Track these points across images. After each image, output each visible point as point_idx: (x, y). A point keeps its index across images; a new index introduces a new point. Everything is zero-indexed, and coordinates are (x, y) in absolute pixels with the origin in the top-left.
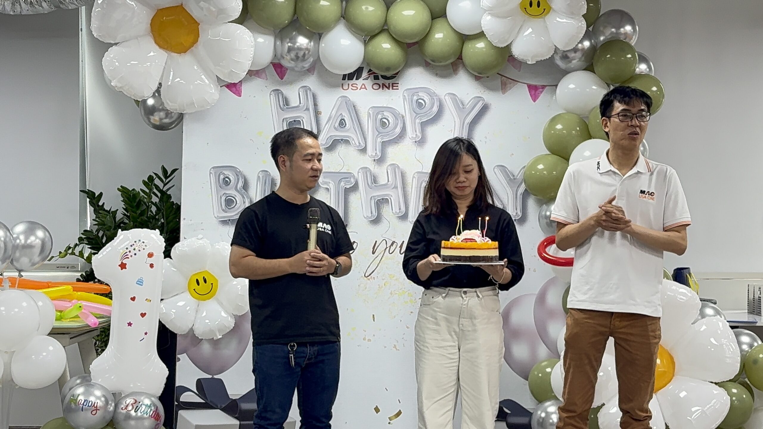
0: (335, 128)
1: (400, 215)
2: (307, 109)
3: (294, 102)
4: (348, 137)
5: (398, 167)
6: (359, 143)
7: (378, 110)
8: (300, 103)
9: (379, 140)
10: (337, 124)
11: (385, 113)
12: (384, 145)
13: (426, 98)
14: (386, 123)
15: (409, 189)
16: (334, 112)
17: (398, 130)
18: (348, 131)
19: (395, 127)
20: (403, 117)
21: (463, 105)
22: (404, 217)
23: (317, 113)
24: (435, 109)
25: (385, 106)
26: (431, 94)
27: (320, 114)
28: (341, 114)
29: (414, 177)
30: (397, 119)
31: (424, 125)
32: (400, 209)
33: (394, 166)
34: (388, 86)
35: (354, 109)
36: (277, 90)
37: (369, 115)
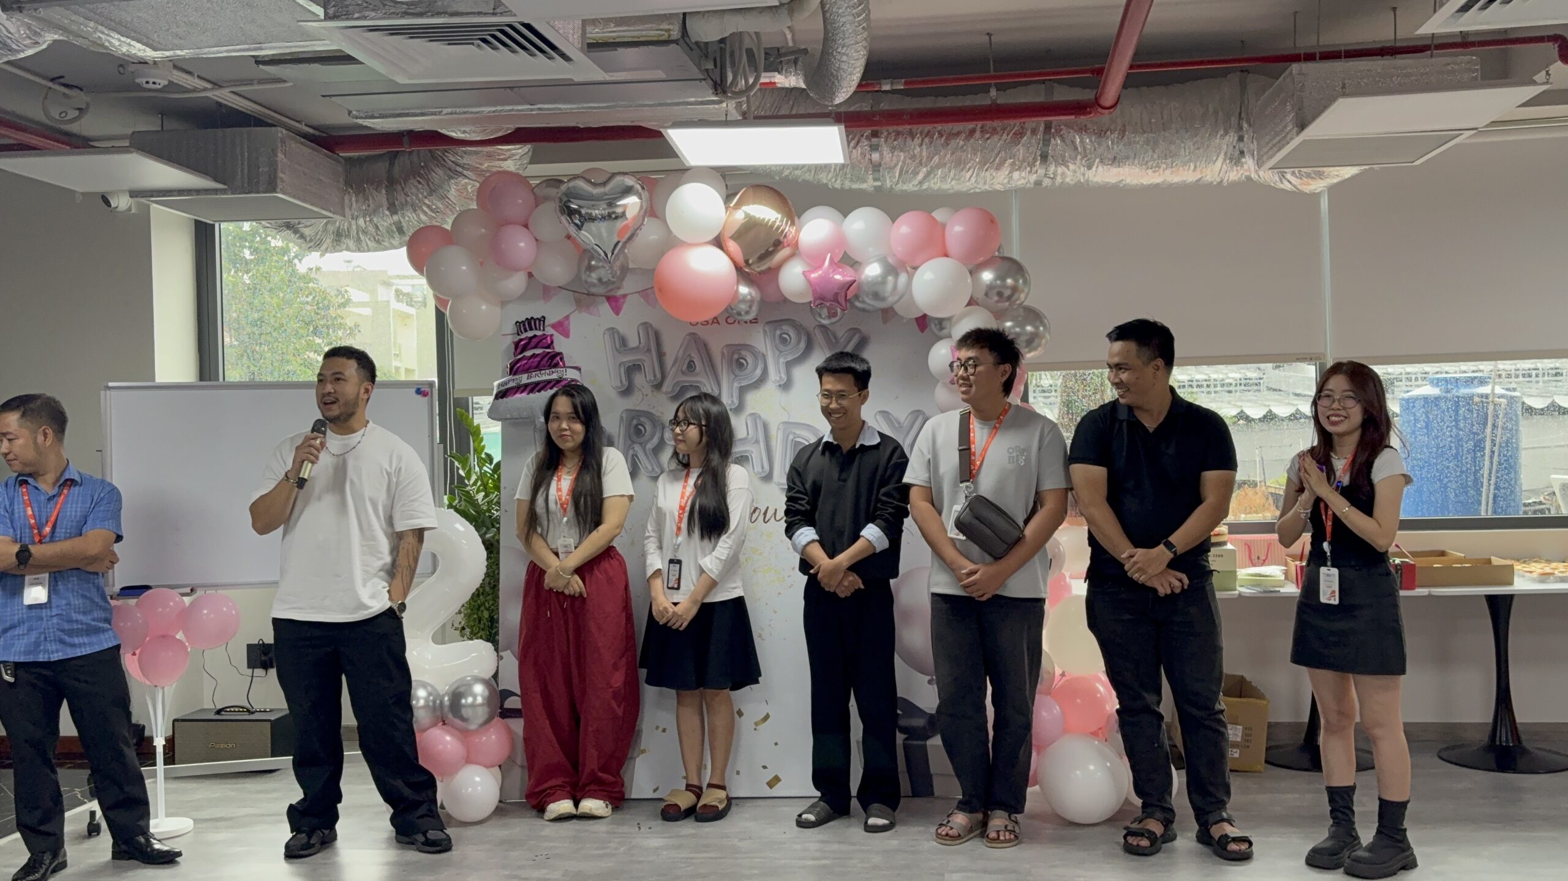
0: (683, 373)
1: (763, 475)
2: (649, 350)
3: (633, 342)
4: (697, 382)
5: (760, 417)
7: (735, 348)
8: (640, 342)
9: (736, 385)
10: (685, 367)
11: (743, 352)
12: (743, 391)
13: (792, 332)
14: (743, 364)
15: (773, 443)
16: (681, 353)
17: (758, 372)
18: (698, 374)
19: (755, 369)
20: (764, 356)
21: (836, 339)
22: (768, 478)
23: (661, 355)
24: (803, 345)
25: (742, 343)
26: (795, 328)
27: (665, 354)
28: (690, 355)
29: (779, 429)
30: (756, 358)
31: (789, 365)
32: (763, 468)
33: (755, 416)
35: (705, 347)
36: (613, 329)
37: (723, 354)
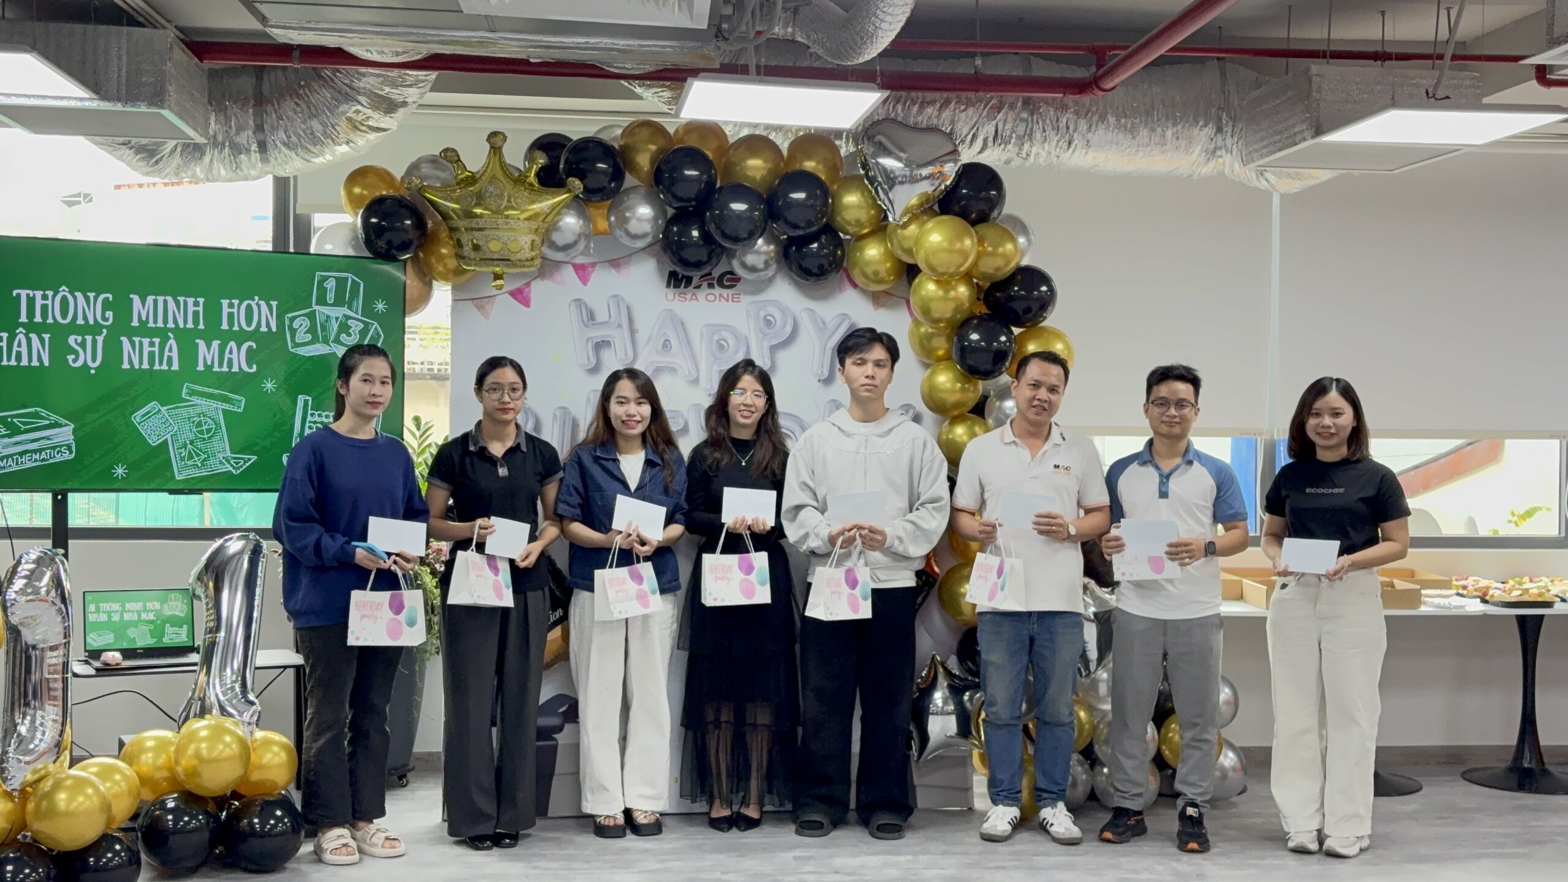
0: (657, 352)
2: (620, 326)
3: (602, 316)
4: (674, 362)
6: (690, 372)
7: (714, 328)
8: (610, 317)
9: (715, 367)
10: (659, 346)
11: (724, 334)
13: (778, 315)
14: (724, 346)
16: (655, 331)
18: (673, 355)
19: (736, 352)
20: (746, 338)
21: (824, 324)
23: (633, 332)
24: (788, 329)
25: (723, 323)
26: (783, 310)
27: (637, 331)
28: (665, 333)
30: (737, 339)
31: (774, 349)
34: (726, 297)
35: (681, 326)
36: (579, 300)
37: (702, 334)
